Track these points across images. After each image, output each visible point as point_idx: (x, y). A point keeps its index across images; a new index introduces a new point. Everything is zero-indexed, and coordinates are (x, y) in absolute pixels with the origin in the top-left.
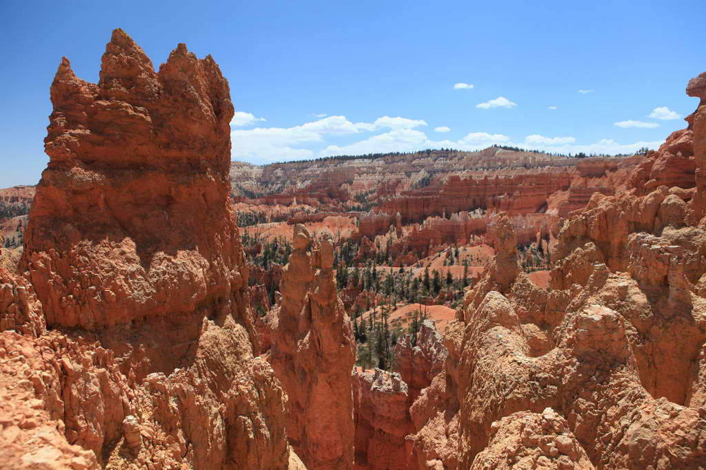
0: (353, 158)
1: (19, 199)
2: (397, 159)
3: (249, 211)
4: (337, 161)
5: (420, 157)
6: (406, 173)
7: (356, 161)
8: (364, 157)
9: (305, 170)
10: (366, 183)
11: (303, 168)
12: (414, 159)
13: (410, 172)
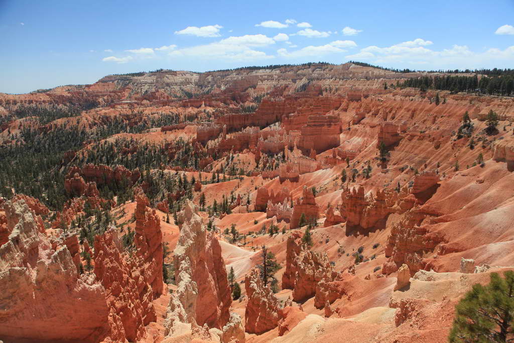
0: (259, 68)
1: (34, 102)
2: (288, 69)
4: (248, 71)
5: (303, 68)
6: (292, 80)
7: (261, 71)
8: (267, 68)
9: (227, 77)
10: (265, 87)
11: (226, 76)
12: (299, 70)
13: (296, 80)
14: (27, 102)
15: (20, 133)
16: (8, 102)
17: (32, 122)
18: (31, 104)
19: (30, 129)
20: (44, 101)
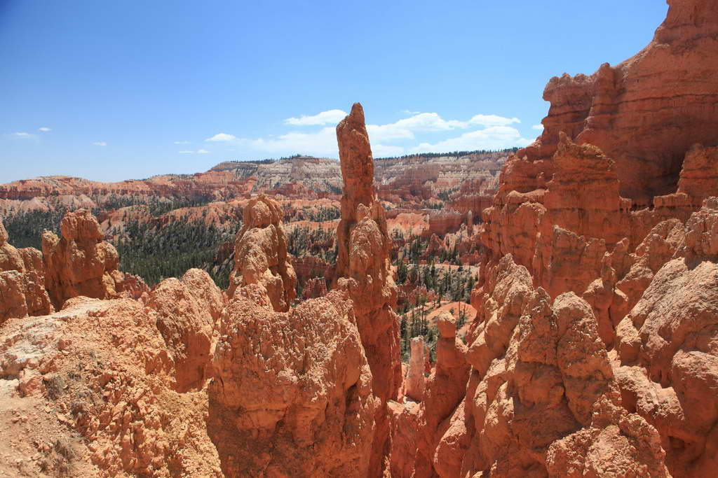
0: (438, 156)
1: (128, 192)
2: (482, 156)
3: (331, 207)
4: (422, 159)
5: (506, 154)
6: (490, 171)
7: (442, 159)
8: (450, 155)
9: (391, 167)
10: (450, 181)
11: (388, 165)
12: (500, 157)
13: (495, 171)
14: (120, 192)
15: (125, 226)
16: (95, 192)
17: (140, 213)
18: (125, 195)
19: (137, 222)
20: (142, 192)
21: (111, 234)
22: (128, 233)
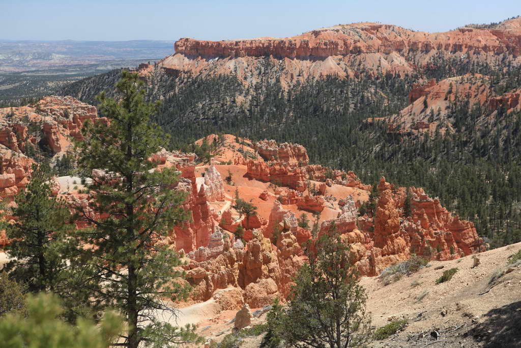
14: (450, 49)
15: (448, 108)
16: (413, 48)
17: (474, 87)
18: (458, 53)
19: (467, 103)
20: (486, 48)
21: (426, 121)
22: (452, 119)
